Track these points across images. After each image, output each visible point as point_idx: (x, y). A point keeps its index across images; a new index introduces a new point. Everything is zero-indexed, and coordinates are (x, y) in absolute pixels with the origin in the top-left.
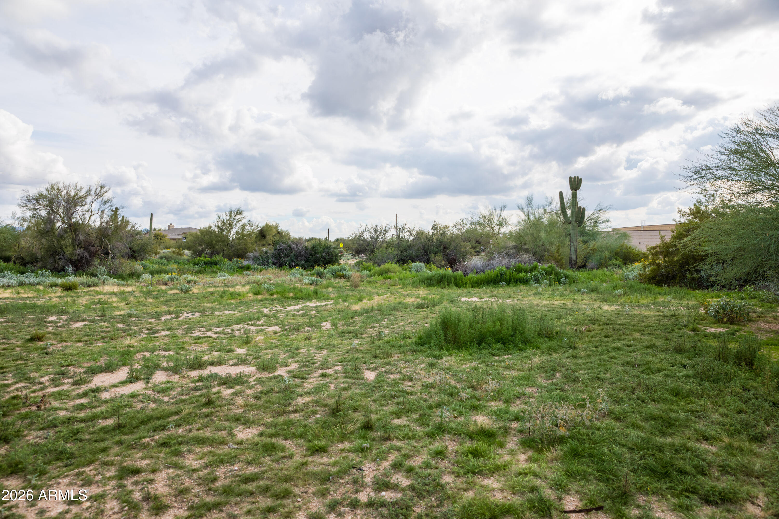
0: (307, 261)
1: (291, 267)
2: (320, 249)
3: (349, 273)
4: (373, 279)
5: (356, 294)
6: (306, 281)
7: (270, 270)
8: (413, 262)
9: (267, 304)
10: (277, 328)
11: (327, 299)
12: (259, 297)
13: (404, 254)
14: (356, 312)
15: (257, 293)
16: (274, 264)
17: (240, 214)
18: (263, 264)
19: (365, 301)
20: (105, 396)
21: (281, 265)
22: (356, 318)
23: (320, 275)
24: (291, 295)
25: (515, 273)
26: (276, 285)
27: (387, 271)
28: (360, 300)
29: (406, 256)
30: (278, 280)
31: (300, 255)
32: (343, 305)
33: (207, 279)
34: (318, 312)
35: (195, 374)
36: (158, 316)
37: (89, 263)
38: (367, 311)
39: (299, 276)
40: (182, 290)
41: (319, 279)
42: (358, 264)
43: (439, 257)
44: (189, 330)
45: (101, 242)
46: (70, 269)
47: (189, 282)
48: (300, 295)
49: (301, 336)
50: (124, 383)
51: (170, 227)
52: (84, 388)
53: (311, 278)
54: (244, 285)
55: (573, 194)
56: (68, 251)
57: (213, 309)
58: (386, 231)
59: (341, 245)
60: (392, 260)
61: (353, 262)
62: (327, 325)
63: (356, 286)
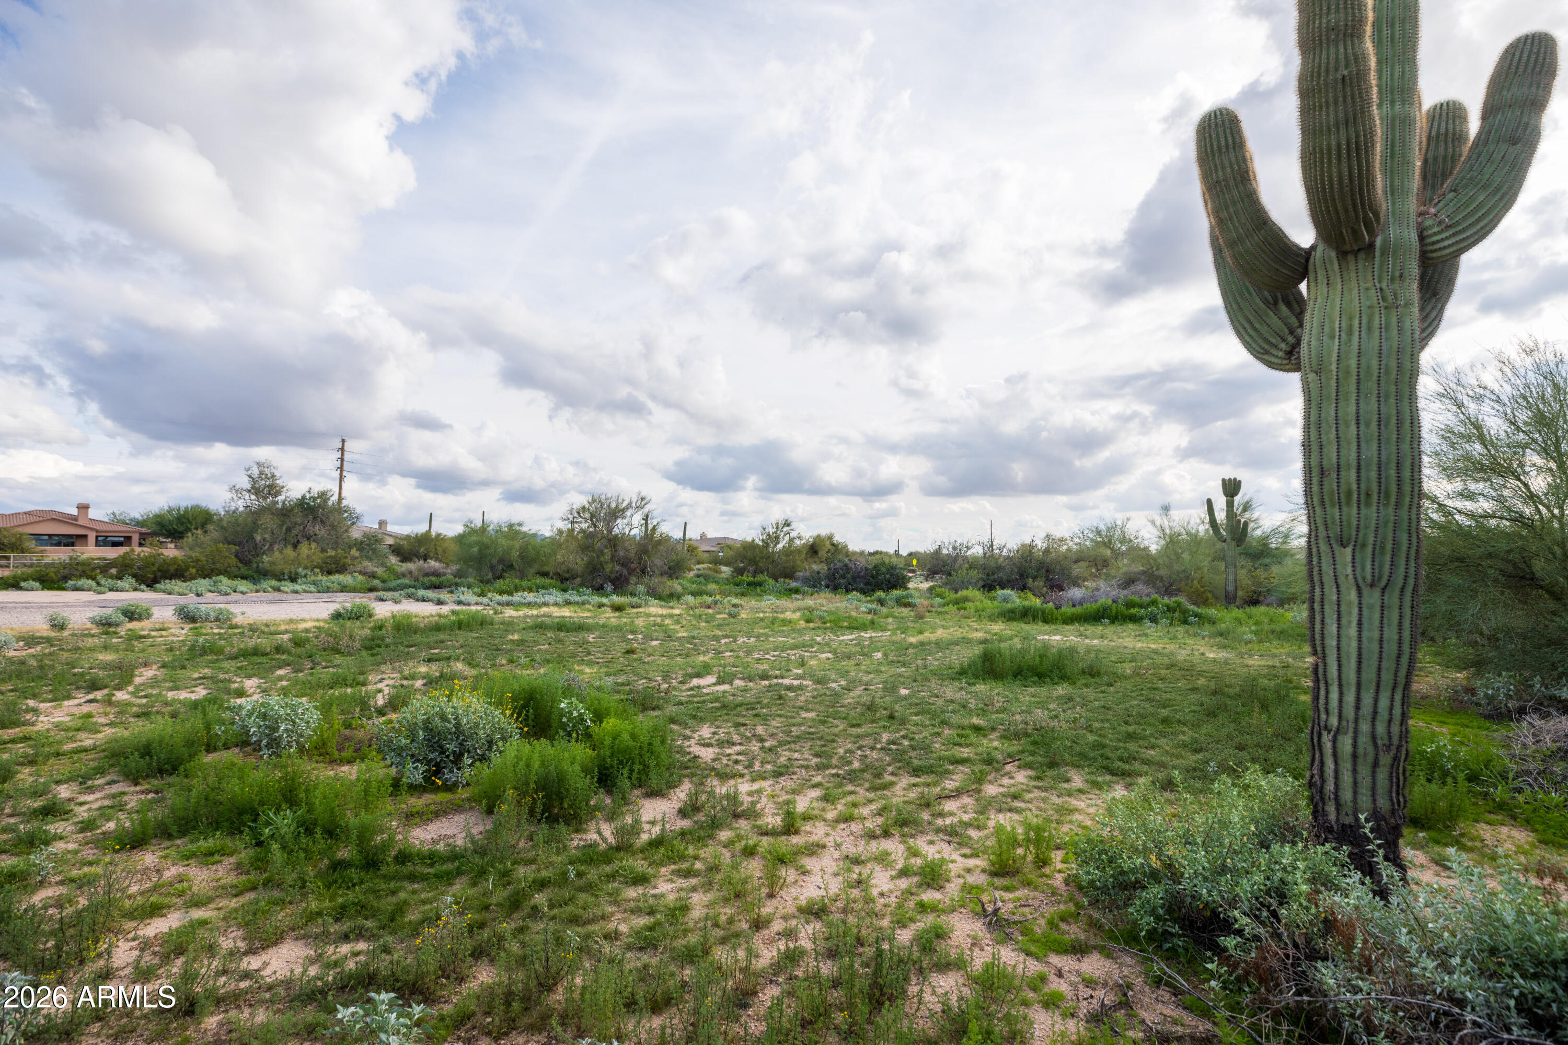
0: (868, 584)
1: (847, 591)
2: (883, 569)
3: (917, 601)
4: (946, 609)
5: (917, 625)
6: (863, 609)
7: (822, 595)
8: (1003, 588)
9: (820, 632)
10: (830, 655)
11: (885, 630)
12: (812, 625)
13: (992, 578)
14: (911, 644)
15: (808, 621)
16: (827, 586)
17: (789, 525)
18: (815, 586)
19: (927, 634)
20: (705, 691)
21: (835, 589)
22: (911, 650)
23: (881, 602)
24: (846, 624)
25: (1123, 608)
26: (829, 613)
27: (966, 599)
28: (921, 632)
29: (994, 581)
30: (832, 607)
31: (859, 577)
32: (899, 637)
33: (753, 603)
34: (871, 643)
35: (766, 683)
36: (717, 639)
37: (627, 581)
38: (922, 644)
39: (856, 602)
40: (730, 615)
41: (879, 607)
42: (931, 589)
43: (1040, 583)
44: (749, 653)
45: (640, 559)
46: (609, 587)
47: (734, 606)
48: (855, 624)
49: (852, 662)
50: (715, 684)
51: (703, 536)
52: (688, 686)
53: (869, 606)
54: (794, 611)
55: (1227, 502)
56: (608, 568)
57: (767, 636)
58: (968, 548)
59: (915, 562)
60: (974, 585)
61: (926, 585)
62: (879, 655)
63: (922, 617)
